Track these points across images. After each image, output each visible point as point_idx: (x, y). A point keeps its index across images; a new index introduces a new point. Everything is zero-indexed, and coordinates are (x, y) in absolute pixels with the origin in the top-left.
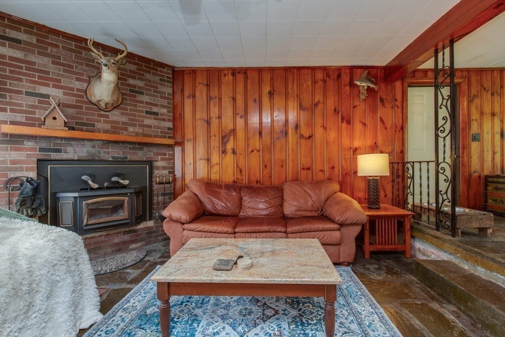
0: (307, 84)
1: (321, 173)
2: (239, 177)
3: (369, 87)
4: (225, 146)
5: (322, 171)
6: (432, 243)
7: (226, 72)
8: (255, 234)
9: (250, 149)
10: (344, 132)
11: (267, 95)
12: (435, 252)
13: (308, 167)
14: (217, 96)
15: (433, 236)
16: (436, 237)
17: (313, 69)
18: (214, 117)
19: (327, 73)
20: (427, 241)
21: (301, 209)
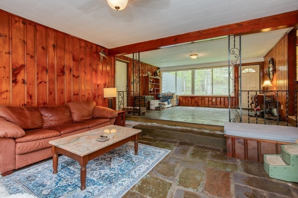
0: (76, 47)
1: (83, 97)
2: (29, 101)
3: (104, 57)
4: (16, 77)
5: (84, 95)
6: (134, 120)
7: (17, 19)
8: (73, 133)
9: (40, 81)
10: (94, 76)
11: (52, 46)
12: (134, 123)
13: (77, 93)
14: (7, 36)
15: (134, 118)
16: (135, 118)
17: (80, 40)
18: (4, 52)
19: (86, 44)
20: (132, 120)
21: (84, 116)
